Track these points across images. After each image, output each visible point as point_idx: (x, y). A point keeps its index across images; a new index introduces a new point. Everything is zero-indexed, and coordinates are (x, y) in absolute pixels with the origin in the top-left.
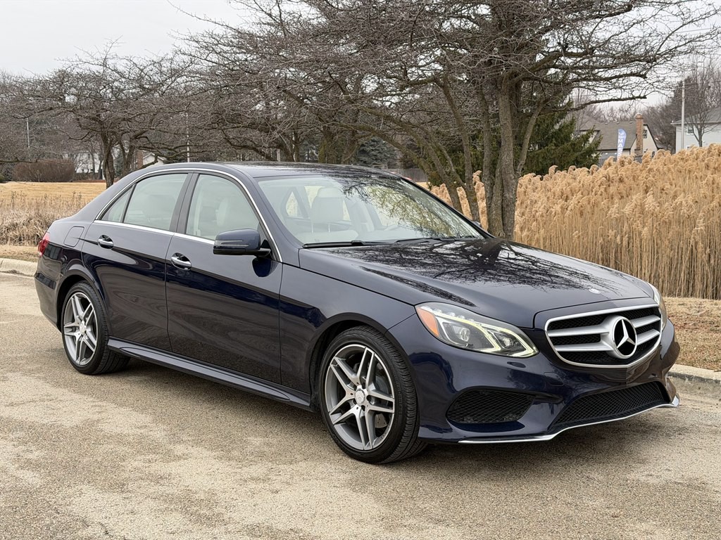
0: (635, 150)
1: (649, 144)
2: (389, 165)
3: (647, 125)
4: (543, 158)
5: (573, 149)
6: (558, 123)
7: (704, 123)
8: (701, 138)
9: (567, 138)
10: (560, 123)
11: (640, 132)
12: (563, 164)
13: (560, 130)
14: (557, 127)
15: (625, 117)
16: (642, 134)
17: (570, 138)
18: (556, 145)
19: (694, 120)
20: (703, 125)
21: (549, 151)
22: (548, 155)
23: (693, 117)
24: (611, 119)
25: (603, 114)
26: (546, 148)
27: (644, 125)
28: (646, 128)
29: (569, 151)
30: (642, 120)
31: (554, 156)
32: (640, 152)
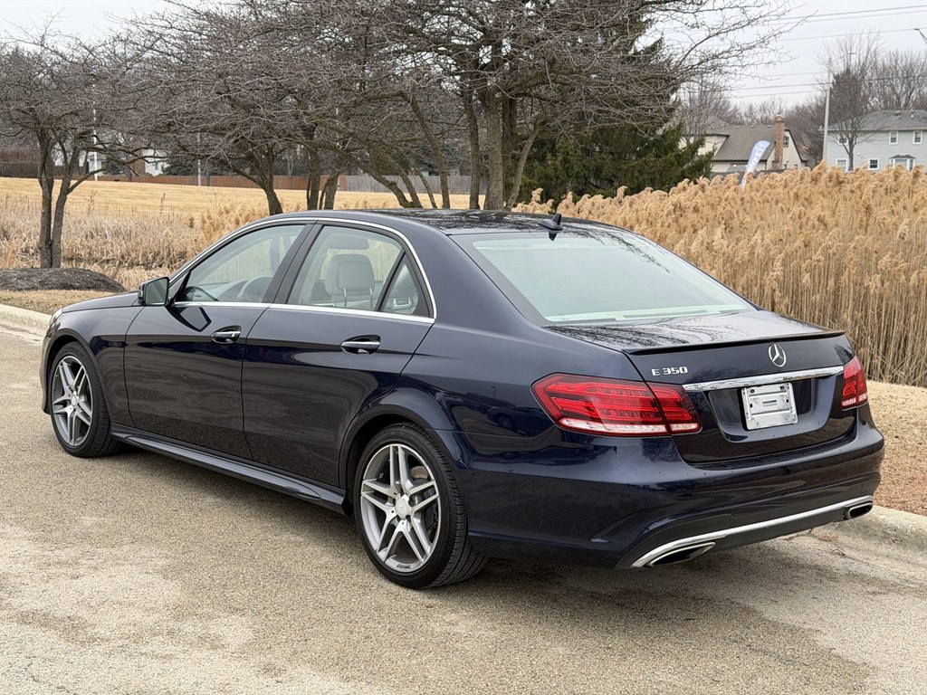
0: (773, 162)
1: (790, 154)
2: (461, 170)
3: (789, 131)
4: (639, 171)
5: (678, 161)
6: (661, 127)
7: (856, 131)
8: (851, 150)
9: (673, 146)
10: (664, 128)
11: (779, 139)
12: (664, 180)
13: (663, 136)
14: (660, 132)
15: (767, 118)
16: (782, 141)
17: (676, 147)
18: (658, 156)
19: (844, 127)
20: (855, 133)
21: (647, 164)
22: (646, 167)
23: (843, 123)
24: (750, 120)
25: (740, 114)
26: (644, 158)
27: (786, 130)
28: (788, 134)
29: (673, 164)
30: (783, 124)
31: (653, 170)
32: (778, 164)
